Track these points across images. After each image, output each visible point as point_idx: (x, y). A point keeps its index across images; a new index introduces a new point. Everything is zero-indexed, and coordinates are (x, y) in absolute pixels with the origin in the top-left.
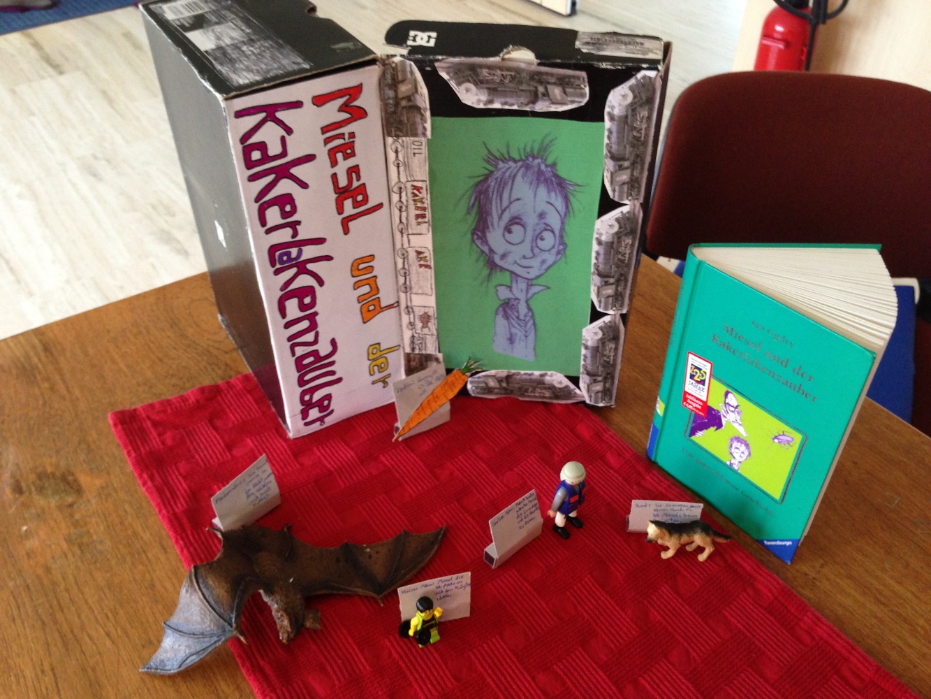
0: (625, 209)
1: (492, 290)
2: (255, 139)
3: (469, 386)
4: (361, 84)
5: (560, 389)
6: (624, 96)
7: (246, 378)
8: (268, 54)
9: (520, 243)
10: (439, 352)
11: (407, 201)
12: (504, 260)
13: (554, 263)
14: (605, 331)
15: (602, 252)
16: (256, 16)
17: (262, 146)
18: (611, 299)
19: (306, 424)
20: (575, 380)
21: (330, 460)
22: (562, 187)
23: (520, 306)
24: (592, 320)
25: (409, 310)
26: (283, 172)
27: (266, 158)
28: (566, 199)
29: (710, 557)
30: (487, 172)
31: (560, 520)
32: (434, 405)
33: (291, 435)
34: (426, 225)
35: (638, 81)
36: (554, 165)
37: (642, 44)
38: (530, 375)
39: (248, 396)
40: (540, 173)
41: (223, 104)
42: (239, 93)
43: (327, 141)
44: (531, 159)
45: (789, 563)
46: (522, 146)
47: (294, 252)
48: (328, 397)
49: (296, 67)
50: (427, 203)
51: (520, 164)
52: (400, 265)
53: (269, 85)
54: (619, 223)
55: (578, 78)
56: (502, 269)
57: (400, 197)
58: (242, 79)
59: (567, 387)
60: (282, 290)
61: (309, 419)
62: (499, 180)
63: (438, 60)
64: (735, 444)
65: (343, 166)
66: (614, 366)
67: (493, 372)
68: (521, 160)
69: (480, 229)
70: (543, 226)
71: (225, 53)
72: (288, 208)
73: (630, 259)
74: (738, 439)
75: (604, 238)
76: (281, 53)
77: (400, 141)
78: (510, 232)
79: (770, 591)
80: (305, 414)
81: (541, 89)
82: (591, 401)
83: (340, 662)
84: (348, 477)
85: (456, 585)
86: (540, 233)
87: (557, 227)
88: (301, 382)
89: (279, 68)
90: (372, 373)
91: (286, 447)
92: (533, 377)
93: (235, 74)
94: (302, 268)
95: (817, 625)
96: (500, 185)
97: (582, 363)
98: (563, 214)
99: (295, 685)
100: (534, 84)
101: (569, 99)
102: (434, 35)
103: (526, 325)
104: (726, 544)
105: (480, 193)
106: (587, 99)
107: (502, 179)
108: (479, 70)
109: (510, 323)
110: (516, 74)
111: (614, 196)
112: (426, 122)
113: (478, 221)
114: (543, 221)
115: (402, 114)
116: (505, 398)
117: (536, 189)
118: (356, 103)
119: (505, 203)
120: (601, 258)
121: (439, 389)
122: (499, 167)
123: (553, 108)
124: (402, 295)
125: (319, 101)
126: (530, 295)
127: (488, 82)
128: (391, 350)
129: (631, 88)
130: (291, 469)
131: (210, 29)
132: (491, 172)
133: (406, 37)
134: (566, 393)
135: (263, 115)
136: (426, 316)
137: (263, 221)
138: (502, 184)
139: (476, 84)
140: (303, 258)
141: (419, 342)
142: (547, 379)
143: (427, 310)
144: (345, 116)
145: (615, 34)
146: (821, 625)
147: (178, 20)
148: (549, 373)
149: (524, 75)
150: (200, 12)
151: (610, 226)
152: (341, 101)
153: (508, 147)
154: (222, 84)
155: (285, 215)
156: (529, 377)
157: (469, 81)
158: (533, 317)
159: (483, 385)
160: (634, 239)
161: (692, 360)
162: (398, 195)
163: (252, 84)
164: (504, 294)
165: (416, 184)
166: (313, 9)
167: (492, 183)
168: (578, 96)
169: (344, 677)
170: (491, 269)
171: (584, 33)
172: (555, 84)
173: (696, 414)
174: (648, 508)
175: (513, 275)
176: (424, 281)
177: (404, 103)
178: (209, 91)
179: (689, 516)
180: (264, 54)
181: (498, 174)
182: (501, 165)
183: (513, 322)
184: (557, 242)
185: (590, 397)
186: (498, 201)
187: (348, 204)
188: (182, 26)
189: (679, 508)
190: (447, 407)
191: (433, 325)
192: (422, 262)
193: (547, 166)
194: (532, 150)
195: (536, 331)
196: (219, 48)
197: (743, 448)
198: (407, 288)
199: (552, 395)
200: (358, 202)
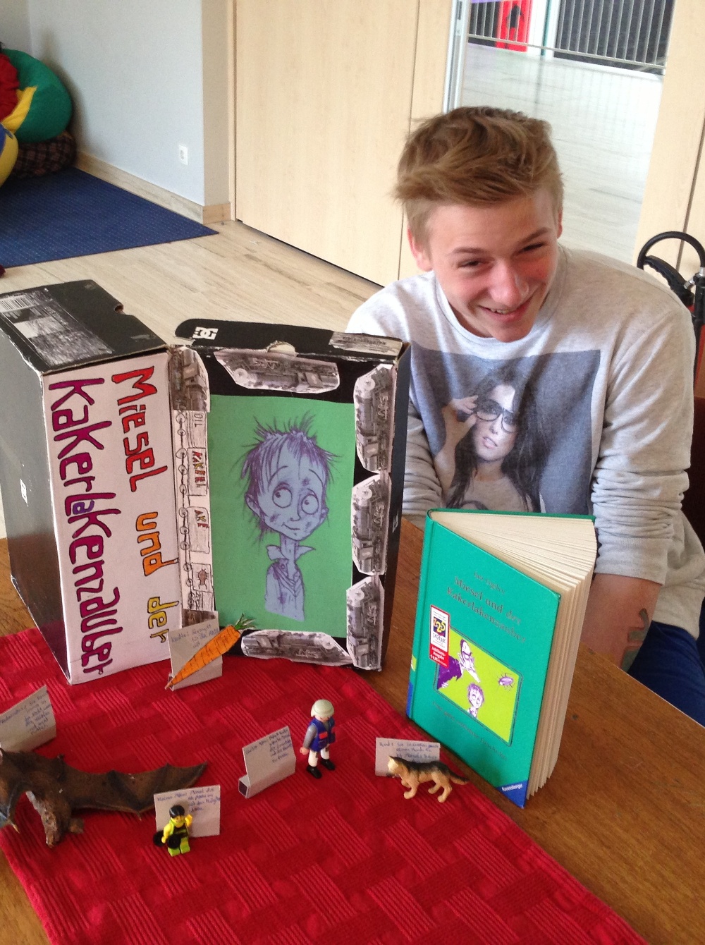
0: (376, 478)
1: (264, 550)
2: (62, 407)
3: (243, 646)
4: (153, 368)
5: (328, 650)
6: (368, 383)
7: (33, 632)
8: (79, 342)
9: (288, 506)
10: (215, 610)
11: (188, 465)
12: (274, 522)
13: (318, 525)
14: (367, 591)
15: (359, 516)
16: (73, 312)
17: (68, 413)
18: (370, 561)
19: (85, 671)
20: (342, 642)
21: (105, 704)
22: (322, 457)
23: (289, 566)
24: (355, 581)
25: (188, 566)
26: (83, 435)
27: (70, 422)
28: (326, 468)
29: (449, 798)
30: (257, 442)
31: (312, 760)
32: (206, 658)
33: (70, 681)
34: (205, 487)
35: (378, 372)
36: (314, 438)
37: (384, 343)
38: (300, 635)
39: (33, 647)
40: (302, 444)
41: (41, 379)
42: (54, 371)
43: (121, 411)
44: (294, 432)
45: (522, 807)
46: (286, 421)
47: (87, 503)
48: (108, 645)
49: (101, 353)
50: (206, 468)
51: (285, 436)
52: (181, 524)
53: (78, 365)
54: (372, 490)
55: (330, 367)
56: (272, 530)
57: (183, 462)
58: (57, 360)
59: (335, 648)
60: (73, 537)
61: (88, 667)
62: (268, 449)
63: (217, 350)
64: (473, 691)
65: (134, 432)
66: (377, 627)
67: (265, 632)
68: (286, 433)
69: (253, 492)
70: (307, 491)
71: (45, 340)
72: (85, 465)
73: (384, 522)
74: (474, 686)
75: (360, 504)
76: (90, 342)
77: (184, 413)
78: (278, 496)
79: (500, 828)
80: (85, 660)
81: (301, 375)
82: (358, 664)
83: (98, 863)
84: (120, 718)
85: (207, 798)
86: (305, 497)
87: (319, 493)
88: (84, 628)
89: (88, 353)
90: (151, 626)
91: (65, 691)
92: (302, 638)
93: (52, 356)
94: (93, 519)
95: (537, 857)
96: (269, 453)
97: (348, 624)
98: (324, 481)
99: (56, 878)
100: (295, 372)
101: (324, 384)
102: (216, 330)
103: (295, 584)
104: (464, 786)
105: (252, 460)
106: (339, 384)
107: (270, 448)
108: (249, 359)
109: (280, 583)
110: (280, 363)
111: (366, 467)
112: (206, 399)
113: (251, 485)
114: (308, 486)
115: (186, 392)
116: (276, 659)
117: (301, 457)
118: (147, 382)
119: (274, 470)
120: (359, 521)
121: (212, 642)
122: (268, 438)
123: (311, 391)
124: (182, 552)
125: (118, 379)
126: (298, 555)
127: (256, 368)
128: (170, 605)
129: (373, 377)
130: (67, 710)
131: (34, 321)
132: (261, 443)
133: (193, 331)
134: (334, 655)
135: (72, 388)
136: (204, 573)
137: (63, 476)
138: (270, 453)
139: (247, 369)
140: (94, 510)
141: (196, 599)
142: (316, 639)
143: (204, 567)
144: (139, 391)
145: (364, 335)
146: (542, 857)
147: (8, 313)
148: (318, 634)
149: (286, 363)
150: (27, 307)
151: (365, 492)
152: (135, 380)
153: (275, 421)
154: (41, 364)
155: (82, 470)
156: (299, 638)
157: (241, 367)
158: (301, 577)
159: (257, 645)
160: (386, 504)
161: (435, 613)
162: (181, 460)
163: (65, 365)
164: (275, 554)
165: (196, 450)
166: (121, 307)
167: (262, 452)
168: (331, 382)
169: (101, 874)
170: (262, 531)
171: (338, 333)
172: (311, 371)
173: (441, 665)
174: (391, 747)
175: (282, 537)
176: (202, 538)
177: (188, 383)
178: (31, 369)
179: (429, 757)
180: (76, 341)
181: (267, 444)
182: (269, 436)
183: (284, 582)
184: (320, 506)
185: (357, 659)
186: (268, 467)
187: (137, 464)
188: (12, 318)
189: (419, 748)
190: (220, 661)
191: (209, 582)
192: (200, 522)
193: (308, 439)
194: (295, 425)
195: (304, 591)
196: (41, 336)
197: (478, 695)
198: (186, 546)
199: (321, 657)
200: (145, 464)
